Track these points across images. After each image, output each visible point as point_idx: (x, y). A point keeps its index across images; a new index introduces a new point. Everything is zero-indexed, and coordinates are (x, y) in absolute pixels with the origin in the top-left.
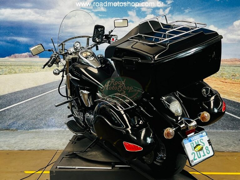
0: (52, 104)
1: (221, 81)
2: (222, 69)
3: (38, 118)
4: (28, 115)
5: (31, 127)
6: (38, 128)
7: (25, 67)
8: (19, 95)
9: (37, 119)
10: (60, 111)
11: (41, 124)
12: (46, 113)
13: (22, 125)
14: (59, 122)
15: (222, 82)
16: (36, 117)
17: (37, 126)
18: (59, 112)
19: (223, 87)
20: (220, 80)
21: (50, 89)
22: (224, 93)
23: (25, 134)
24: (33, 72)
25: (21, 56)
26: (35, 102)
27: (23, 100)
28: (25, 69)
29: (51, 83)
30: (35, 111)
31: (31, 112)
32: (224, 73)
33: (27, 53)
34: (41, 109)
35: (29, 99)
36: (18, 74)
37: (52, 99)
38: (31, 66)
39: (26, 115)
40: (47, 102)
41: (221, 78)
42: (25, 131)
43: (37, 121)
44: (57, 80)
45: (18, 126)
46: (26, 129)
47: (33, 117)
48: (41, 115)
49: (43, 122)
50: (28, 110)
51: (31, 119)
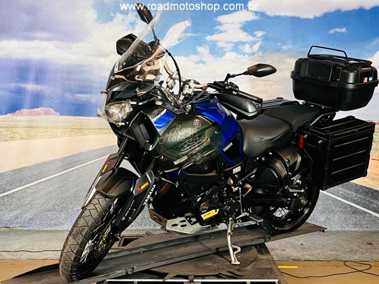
0: (78, 187)
3: (55, 209)
5: (44, 224)
6: (56, 225)
7: (36, 130)
8: (26, 172)
9: (53, 210)
11: (59, 219)
12: (68, 202)
13: (30, 219)
16: (53, 207)
17: (53, 222)
21: (75, 165)
23: (34, 235)
24: (49, 137)
25: (31, 112)
26: (51, 185)
27: (34, 182)
28: (37, 133)
29: (76, 154)
30: (50, 199)
31: (44, 199)
33: (41, 108)
34: (60, 195)
35: (41, 179)
36: (25, 141)
37: (78, 180)
38: (47, 128)
39: (38, 203)
43: (53, 213)
44: (86, 151)
45: (24, 222)
46: (35, 226)
47: (48, 207)
48: (60, 205)
49: (63, 215)
50: (41, 196)
51: (45, 211)
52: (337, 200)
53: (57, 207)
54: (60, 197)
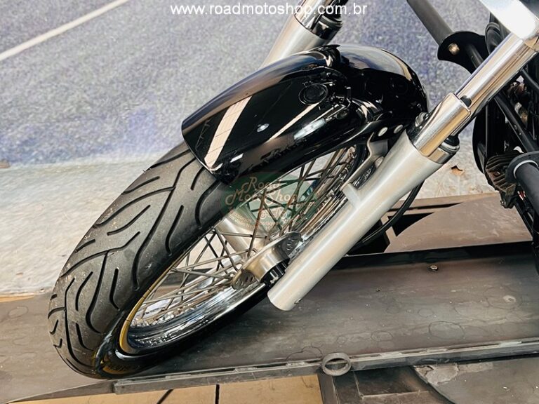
0: (137, 55)
3: (85, 113)
4: (40, 105)
5: (61, 151)
6: (94, 151)
9: (80, 117)
10: (172, 79)
11: (98, 137)
12: (116, 94)
13: (25, 143)
14: (174, 126)
16: (77, 109)
17: (85, 146)
18: (166, 85)
23: (45, 185)
26: (65, 51)
27: (13, 46)
30: (67, 89)
31: (52, 92)
34: (93, 78)
35: (34, 36)
37: (133, 35)
39: (36, 103)
40: (112, 49)
42: (38, 166)
43: (81, 125)
45: (10, 150)
46: (41, 158)
47: (65, 110)
48: (95, 102)
49: (109, 128)
50: (41, 82)
51: (58, 121)
53: (89, 108)
54: (93, 83)
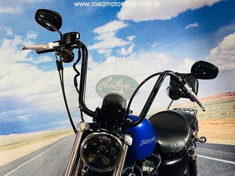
1: (210, 124)
2: (208, 108)
15: (212, 124)
19: (214, 130)
20: (209, 122)
22: (217, 137)
32: (212, 113)
41: (210, 119)
52: (219, 161)
